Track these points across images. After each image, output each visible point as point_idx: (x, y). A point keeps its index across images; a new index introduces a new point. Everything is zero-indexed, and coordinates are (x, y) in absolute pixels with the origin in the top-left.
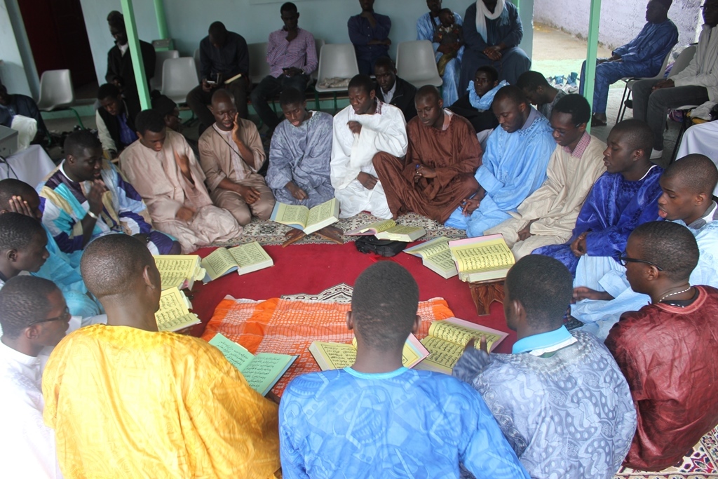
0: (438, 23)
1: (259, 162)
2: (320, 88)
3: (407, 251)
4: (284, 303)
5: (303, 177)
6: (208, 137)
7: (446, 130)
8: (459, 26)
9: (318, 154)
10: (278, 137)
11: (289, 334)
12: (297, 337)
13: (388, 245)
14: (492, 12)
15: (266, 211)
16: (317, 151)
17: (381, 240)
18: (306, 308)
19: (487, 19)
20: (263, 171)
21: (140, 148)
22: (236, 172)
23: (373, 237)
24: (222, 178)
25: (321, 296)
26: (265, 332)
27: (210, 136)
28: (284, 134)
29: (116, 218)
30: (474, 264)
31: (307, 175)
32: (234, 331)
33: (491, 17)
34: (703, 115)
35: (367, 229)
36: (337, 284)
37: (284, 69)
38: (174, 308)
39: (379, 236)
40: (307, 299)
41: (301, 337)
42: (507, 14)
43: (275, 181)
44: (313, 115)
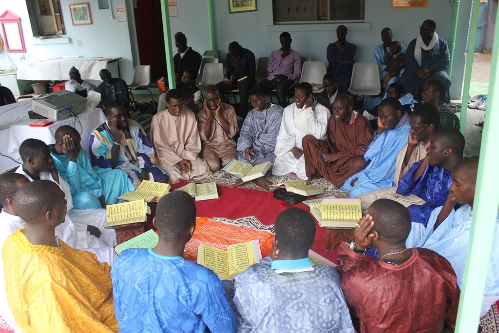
0: (388, 51)
3: (304, 202)
4: (211, 222)
7: (352, 125)
8: (403, 54)
9: (270, 131)
10: (248, 120)
13: (291, 196)
14: (427, 45)
17: (289, 192)
18: (222, 226)
19: (423, 50)
21: (167, 114)
22: (218, 137)
23: (285, 189)
25: (235, 221)
28: (252, 117)
30: (332, 215)
31: (261, 145)
33: (426, 48)
35: (283, 184)
36: (250, 215)
37: (275, 75)
38: (138, 211)
39: (289, 189)
40: (226, 222)
41: (209, 243)
42: (438, 47)
43: (240, 146)
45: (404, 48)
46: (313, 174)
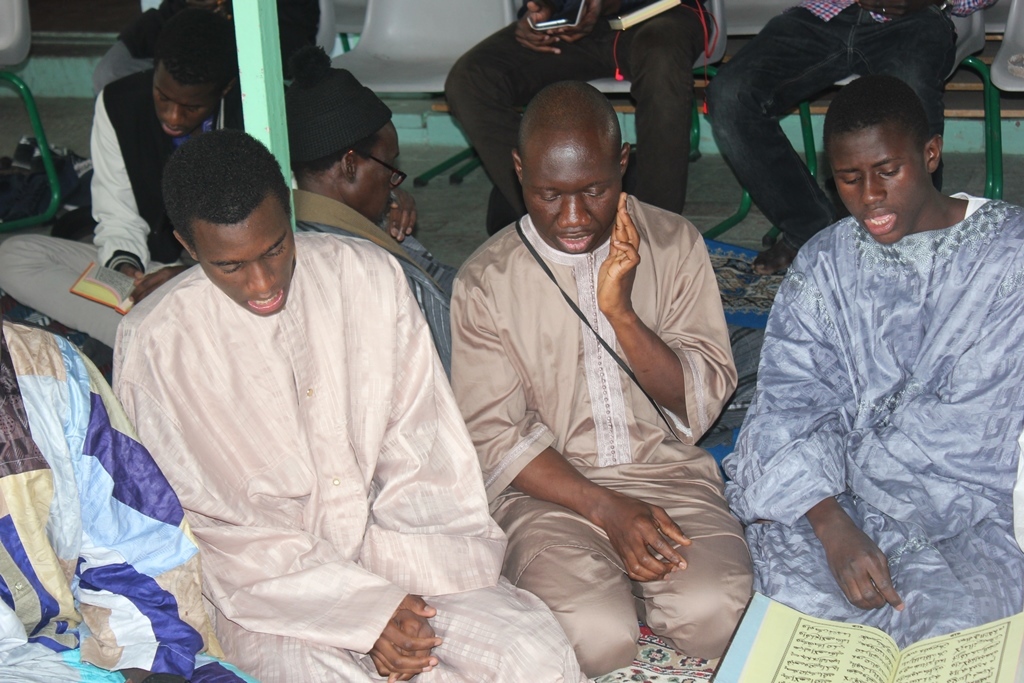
1: (702, 400)
2: (1011, 75)
5: (890, 487)
6: (490, 268)
9: (971, 387)
15: (706, 624)
16: (971, 372)
20: (721, 435)
22: (600, 430)
24: (536, 452)
27: (501, 270)
28: (833, 281)
29: (55, 586)
44: (970, 211)
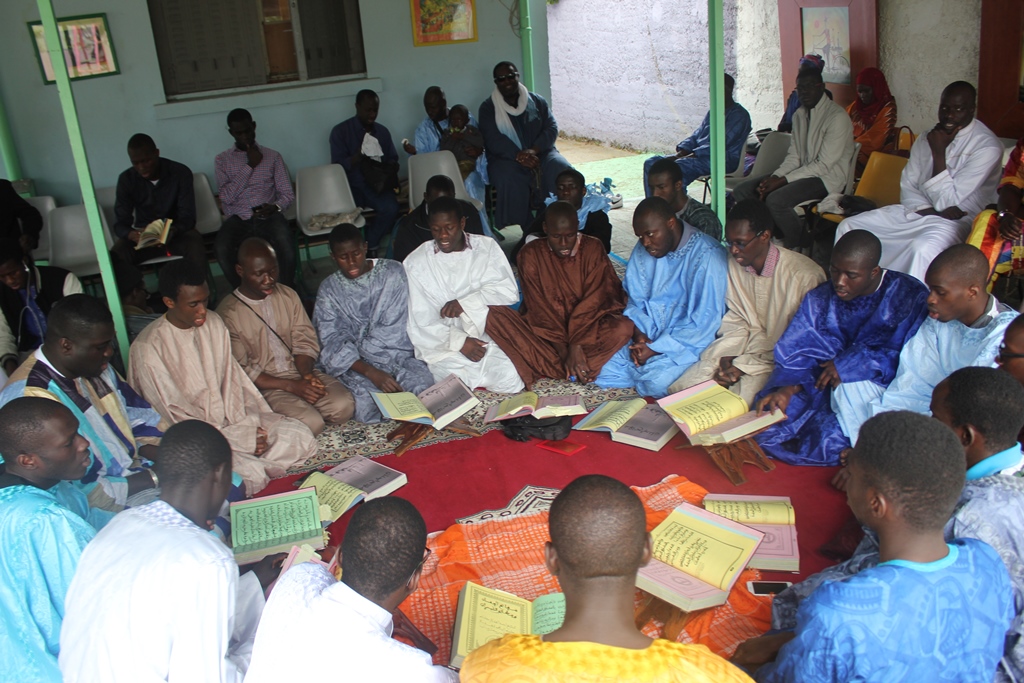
2: (310, 230)
3: (579, 427)
4: (470, 529)
6: (231, 311)
7: (575, 257)
9: (393, 319)
10: (326, 302)
11: (515, 567)
12: (531, 568)
13: (557, 424)
14: (515, 105)
15: (345, 410)
16: (391, 316)
17: (543, 420)
18: (508, 527)
19: (512, 117)
21: (168, 329)
22: (276, 361)
23: (530, 416)
24: (258, 373)
25: (512, 507)
26: (480, 573)
27: (234, 310)
28: (334, 296)
31: (382, 350)
32: (431, 583)
33: (515, 112)
34: (833, 208)
35: (520, 408)
36: (523, 488)
37: (254, 209)
39: (539, 414)
40: (496, 516)
41: (535, 567)
42: (534, 106)
44: (375, 264)
45: (473, 116)
46: (531, 375)
